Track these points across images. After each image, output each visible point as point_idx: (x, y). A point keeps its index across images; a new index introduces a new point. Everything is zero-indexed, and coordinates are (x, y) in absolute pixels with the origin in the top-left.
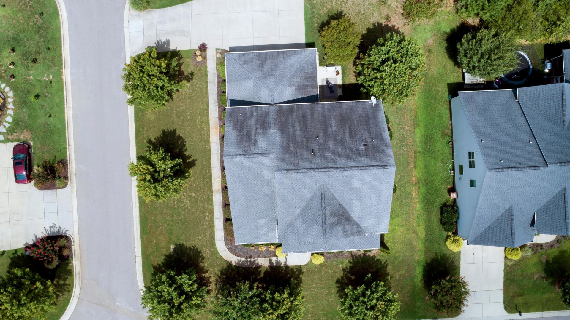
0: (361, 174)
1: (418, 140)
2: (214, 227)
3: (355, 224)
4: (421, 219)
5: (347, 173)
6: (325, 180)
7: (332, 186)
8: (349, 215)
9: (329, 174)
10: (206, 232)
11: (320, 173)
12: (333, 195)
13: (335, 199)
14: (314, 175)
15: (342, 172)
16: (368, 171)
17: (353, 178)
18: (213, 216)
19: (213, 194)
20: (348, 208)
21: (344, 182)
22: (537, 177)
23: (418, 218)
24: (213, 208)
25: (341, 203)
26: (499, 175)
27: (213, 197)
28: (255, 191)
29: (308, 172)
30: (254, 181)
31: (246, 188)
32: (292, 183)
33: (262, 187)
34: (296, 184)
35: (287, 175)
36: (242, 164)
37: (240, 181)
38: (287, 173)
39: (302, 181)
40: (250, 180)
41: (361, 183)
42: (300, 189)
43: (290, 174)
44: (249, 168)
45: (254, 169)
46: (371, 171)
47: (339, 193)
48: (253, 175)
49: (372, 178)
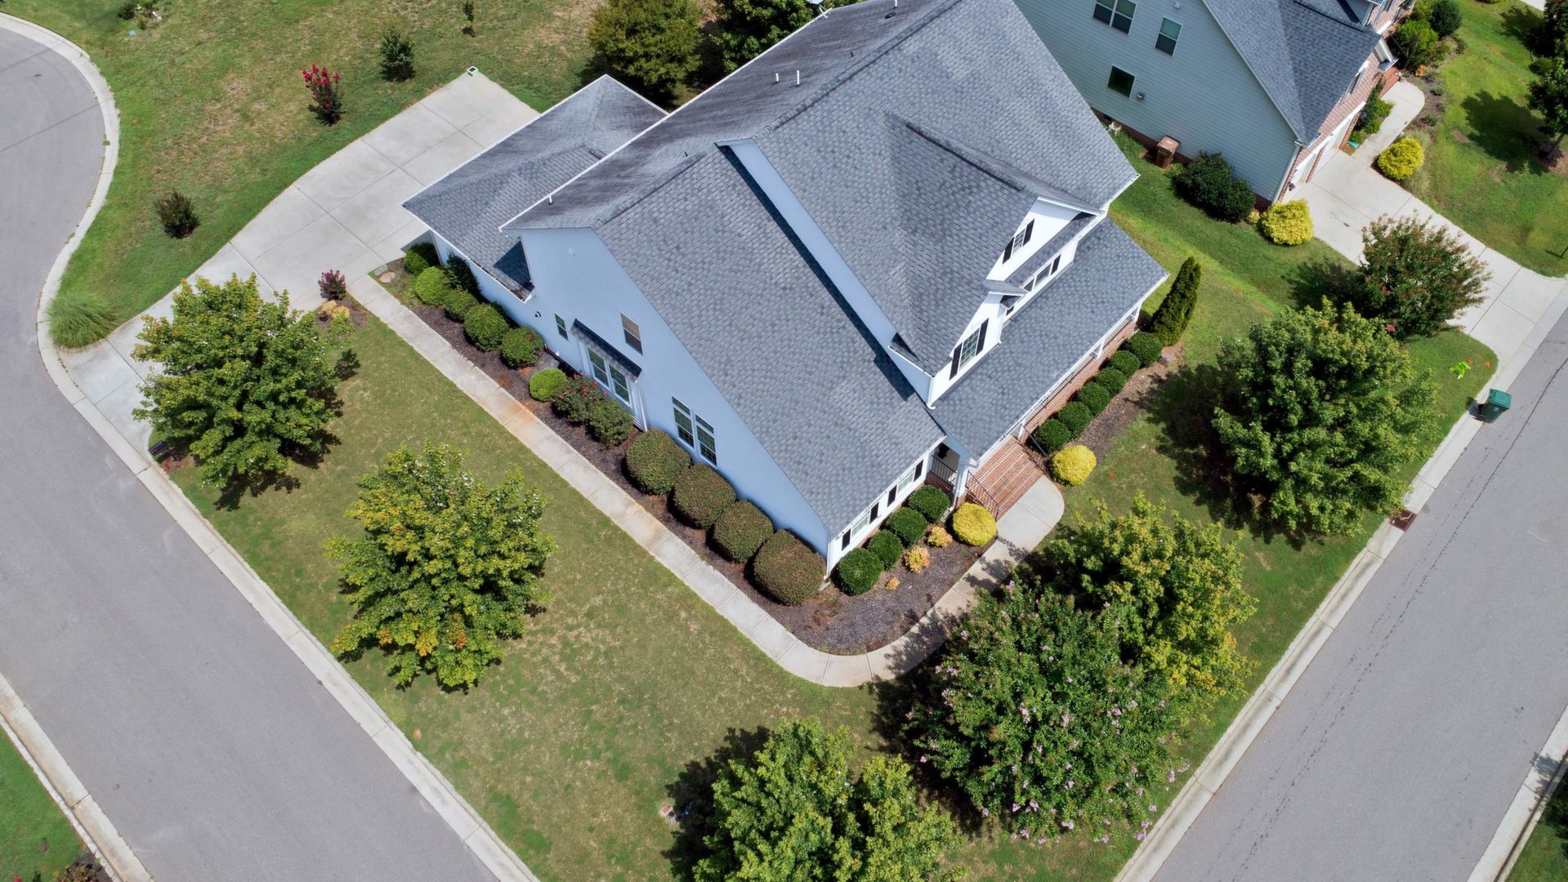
2: (735, 630)
5: (912, 46)
6: (883, 94)
10: (726, 660)
14: (847, 95)
15: (900, 50)
16: (948, 15)
17: (937, 55)
18: (705, 606)
19: (652, 553)
21: (928, 77)
24: (687, 588)
27: (658, 559)
28: (750, 294)
29: (827, 94)
30: (724, 259)
31: (722, 300)
32: (819, 151)
33: (758, 272)
34: (829, 149)
35: (786, 130)
36: (655, 221)
37: (690, 284)
38: (782, 124)
39: (835, 129)
40: (711, 263)
41: (965, 58)
42: (848, 157)
43: (792, 124)
44: (682, 224)
45: (696, 219)
46: (954, 10)
47: (943, 117)
48: (709, 242)
49: (974, 31)
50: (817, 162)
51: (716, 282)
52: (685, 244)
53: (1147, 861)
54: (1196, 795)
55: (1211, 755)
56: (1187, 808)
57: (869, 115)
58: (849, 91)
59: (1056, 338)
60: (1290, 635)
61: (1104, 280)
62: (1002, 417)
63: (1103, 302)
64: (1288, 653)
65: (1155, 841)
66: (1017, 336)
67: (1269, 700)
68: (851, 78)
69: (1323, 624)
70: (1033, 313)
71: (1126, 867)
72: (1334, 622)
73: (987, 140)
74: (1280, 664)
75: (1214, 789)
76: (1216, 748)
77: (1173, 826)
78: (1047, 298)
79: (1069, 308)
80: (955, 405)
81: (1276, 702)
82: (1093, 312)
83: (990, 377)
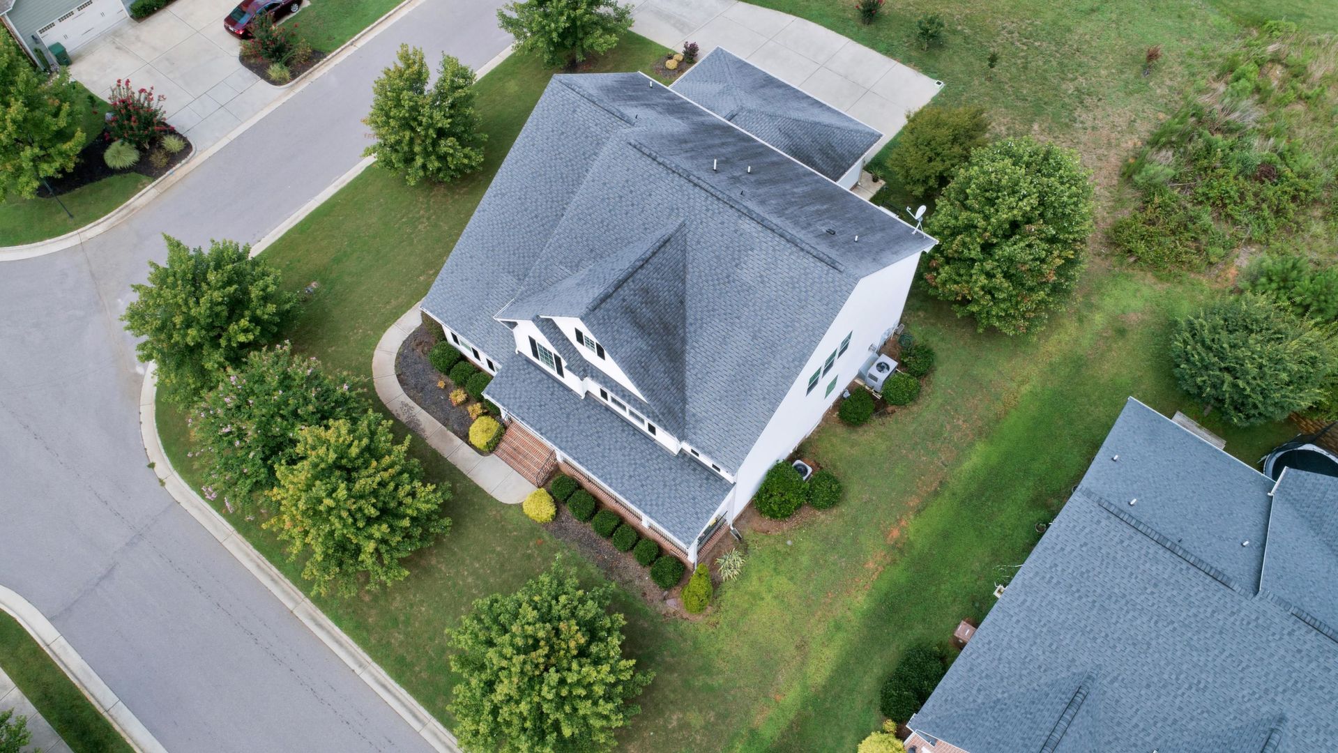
0: (774, 250)
1: (967, 465)
3: (680, 386)
4: (840, 635)
5: (747, 226)
6: (695, 215)
7: (698, 242)
8: (683, 352)
9: (712, 203)
10: (397, 298)
11: (697, 189)
12: (684, 266)
13: (683, 281)
14: (681, 186)
15: (740, 217)
16: (794, 249)
17: (752, 250)
20: (692, 329)
21: (727, 248)
22: (1209, 610)
23: (838, 628)
25: (688, 304)
26: (1104, 523)
28: (551, 193)
29: (674, 172)
30: (567, 166)
31: (540, 175)
32: (627, 181)
33: (568, 193)
34: (632, 188)
35: (632, 152)
36: (574, 111)
37: (542, 151)
38: (635, 147)
39: (649, 187)
40: (561, 159)
41: (761, 276)
42: (633, 205)
43: (639, 155)
44: (579, 129)
45: (587, 137)
46: (802, 254)
47: (700, 272)
48: (574, 152)
49: (792, 278)
50: (618, 183)
51: (550, 167)
52: (567, 137)
53: (252, 560)
54: (292, 599)
55: (319, 612)
56: (284, 591)
57: (672, 209)
58: (684, 188)
59: (599, 445)
60: (413, 691)
61: (665, 485)
62: (520, 407)
63: (642, 486)
64: (397, 686)
65: (264, 567)
66: (593, 412)
67: (361, 665)
68: (695, 185)
69: (424, 725)
70: (617, 423)
71: (248, 544)
72: (425, 734)
73: (698, 317)
74: (388, 678)
75: (295, 612)
76: (324, 616)
77: (273, 580)
78: (634, 434)
79: (629, 455)
80: (524, 370)
81: (358, 671)
82: (631, 477)
83: (552, 394)
